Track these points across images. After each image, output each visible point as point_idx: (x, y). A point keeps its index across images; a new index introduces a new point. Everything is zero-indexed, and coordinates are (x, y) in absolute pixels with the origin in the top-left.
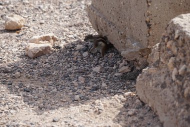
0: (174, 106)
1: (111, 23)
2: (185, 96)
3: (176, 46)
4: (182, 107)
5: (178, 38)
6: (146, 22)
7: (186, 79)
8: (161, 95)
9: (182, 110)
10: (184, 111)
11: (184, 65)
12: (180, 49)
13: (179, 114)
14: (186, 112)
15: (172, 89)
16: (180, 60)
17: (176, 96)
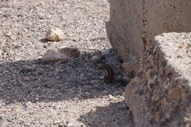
0: (144, 110)
1: (121, 38)
2: (152, 101)
3: (154, 59)
4: (148, 111)
5: (155, 53)
6: (143, 38)
7: (155, 88)
8: (138, 101)
9: (149, 113)
10: (150, 115)
11: (156, 76)
12: (156, 62)
13: (146, 117)
14: (151, 115)
15: (146, 96)
16: (155, 71)
17: (147, 102)
